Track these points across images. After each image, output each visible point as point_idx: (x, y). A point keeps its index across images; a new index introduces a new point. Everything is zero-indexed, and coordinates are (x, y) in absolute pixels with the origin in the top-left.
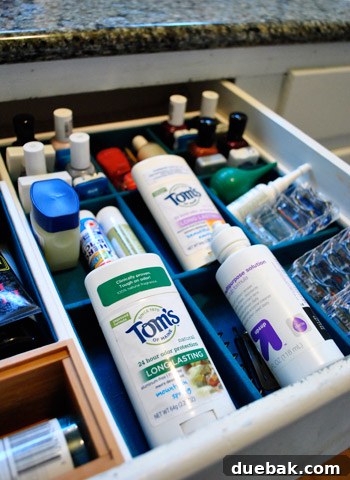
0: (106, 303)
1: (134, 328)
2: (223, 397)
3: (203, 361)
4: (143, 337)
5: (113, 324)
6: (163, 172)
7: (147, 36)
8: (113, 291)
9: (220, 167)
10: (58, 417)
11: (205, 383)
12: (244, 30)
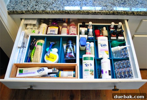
0: (84, 60)
1: (86, 64)
2: (93, 76)
3: (93, 71)
4: (86, 66)
5: (84, 63)
6: (102, 40)
7: (109, 13)
8: (85, 59)
9: (115, 40)
10: (74, 71)
11: (91, 74)
12: (131, 13)
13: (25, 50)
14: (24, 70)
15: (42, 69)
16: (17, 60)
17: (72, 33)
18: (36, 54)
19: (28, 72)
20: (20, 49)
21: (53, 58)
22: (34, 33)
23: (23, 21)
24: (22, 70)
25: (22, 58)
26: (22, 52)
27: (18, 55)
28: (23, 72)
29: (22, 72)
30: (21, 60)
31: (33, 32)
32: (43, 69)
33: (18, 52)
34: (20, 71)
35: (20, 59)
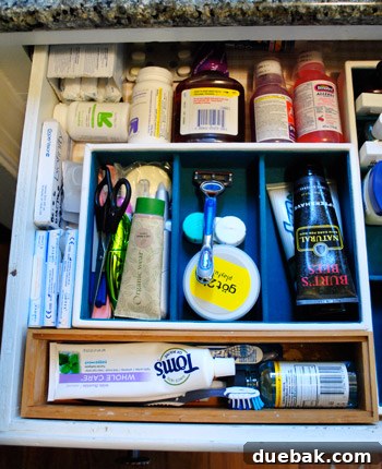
13: (75, 242)
14: (87, 355)
15: (182, 363)
16: (38, 302)
17: (320, 126)
18: (136, 266)
19: (108, 366)
20: (44, 233)
21: (231, 289)
22: (110, 125)
23: (39, 58)
24: (76, 356)
25: (66, 290)
26: (63, 255)
27: (40, 272)
28: (83, 369)
29: (76, 365)
30: (62, 300)
31: (100, 125)
32: (188, 360)
33: (41, 253)
34: (64, 359)
35: (54, 297)
